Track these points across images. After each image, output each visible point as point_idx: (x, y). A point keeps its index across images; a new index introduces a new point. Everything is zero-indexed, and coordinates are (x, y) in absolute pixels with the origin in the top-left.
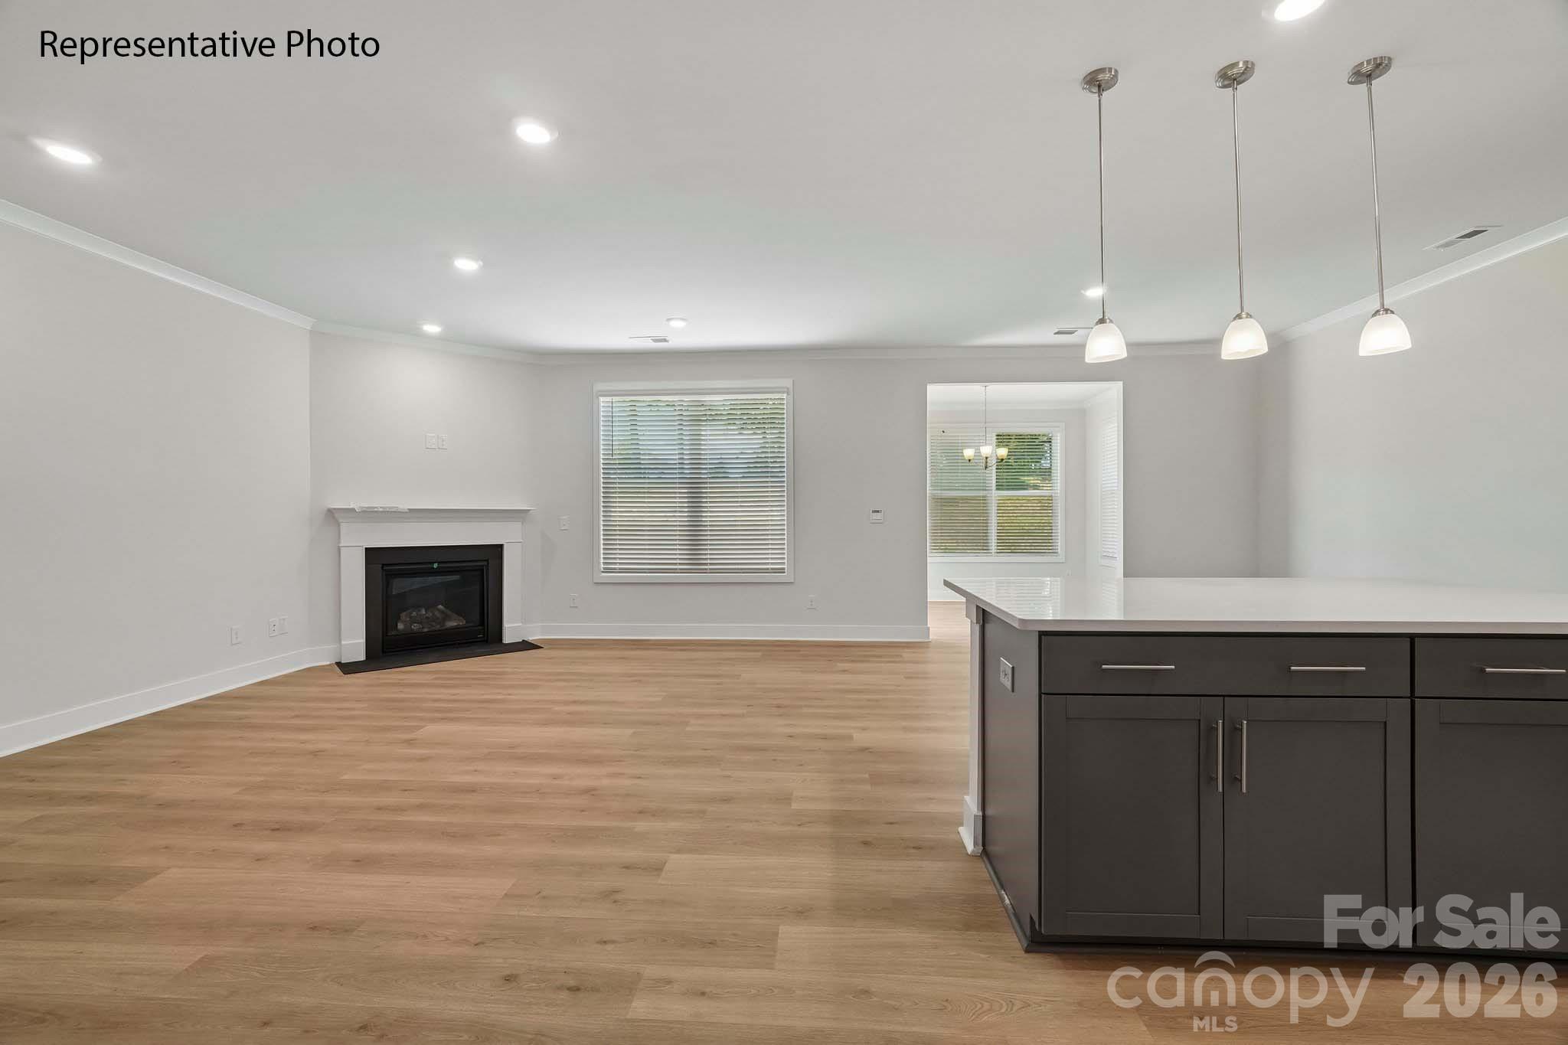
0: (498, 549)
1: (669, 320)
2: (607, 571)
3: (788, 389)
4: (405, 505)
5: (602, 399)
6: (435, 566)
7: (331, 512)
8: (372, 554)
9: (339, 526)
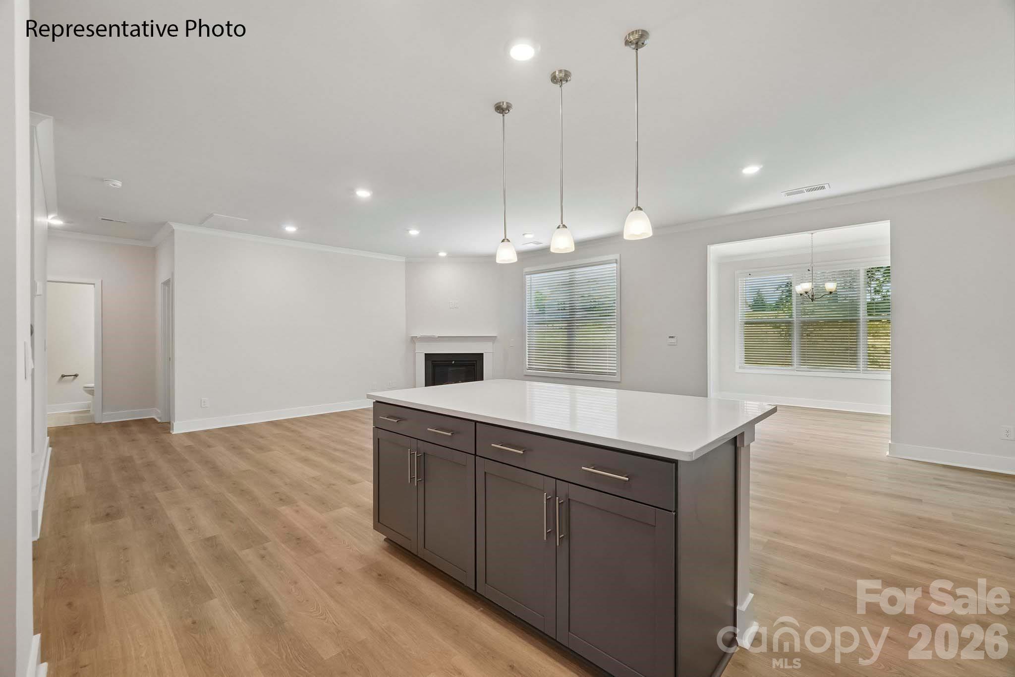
0: (481, 356)
1: (524, 235)
2: (530, 369)
3: (616, 260)
4: (437, 335)
5: (527, 276)
6: (453, 362)
7: (412, 338)
8: (428, 356)
9: (415, 344)
